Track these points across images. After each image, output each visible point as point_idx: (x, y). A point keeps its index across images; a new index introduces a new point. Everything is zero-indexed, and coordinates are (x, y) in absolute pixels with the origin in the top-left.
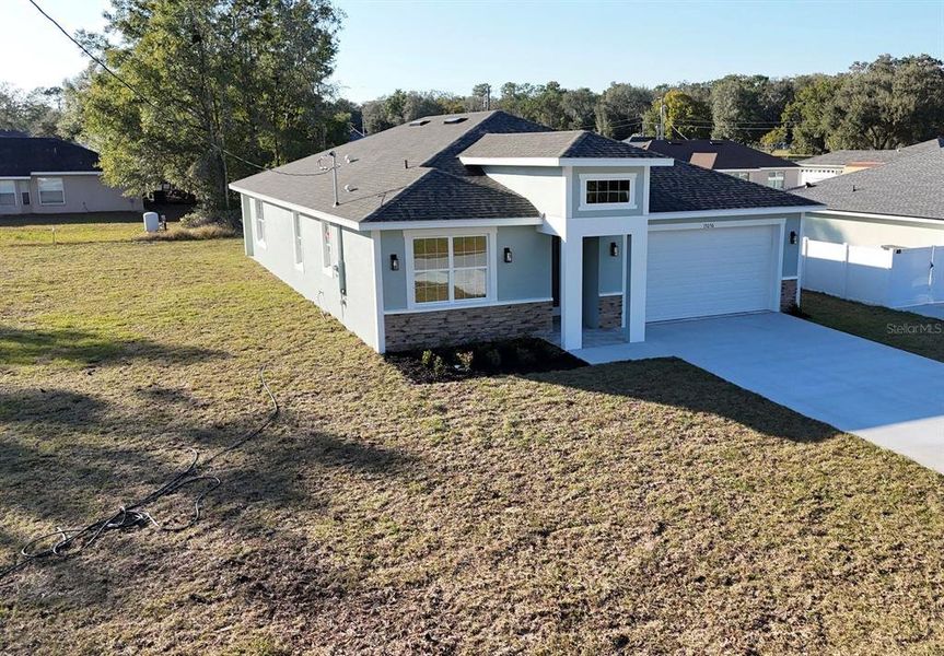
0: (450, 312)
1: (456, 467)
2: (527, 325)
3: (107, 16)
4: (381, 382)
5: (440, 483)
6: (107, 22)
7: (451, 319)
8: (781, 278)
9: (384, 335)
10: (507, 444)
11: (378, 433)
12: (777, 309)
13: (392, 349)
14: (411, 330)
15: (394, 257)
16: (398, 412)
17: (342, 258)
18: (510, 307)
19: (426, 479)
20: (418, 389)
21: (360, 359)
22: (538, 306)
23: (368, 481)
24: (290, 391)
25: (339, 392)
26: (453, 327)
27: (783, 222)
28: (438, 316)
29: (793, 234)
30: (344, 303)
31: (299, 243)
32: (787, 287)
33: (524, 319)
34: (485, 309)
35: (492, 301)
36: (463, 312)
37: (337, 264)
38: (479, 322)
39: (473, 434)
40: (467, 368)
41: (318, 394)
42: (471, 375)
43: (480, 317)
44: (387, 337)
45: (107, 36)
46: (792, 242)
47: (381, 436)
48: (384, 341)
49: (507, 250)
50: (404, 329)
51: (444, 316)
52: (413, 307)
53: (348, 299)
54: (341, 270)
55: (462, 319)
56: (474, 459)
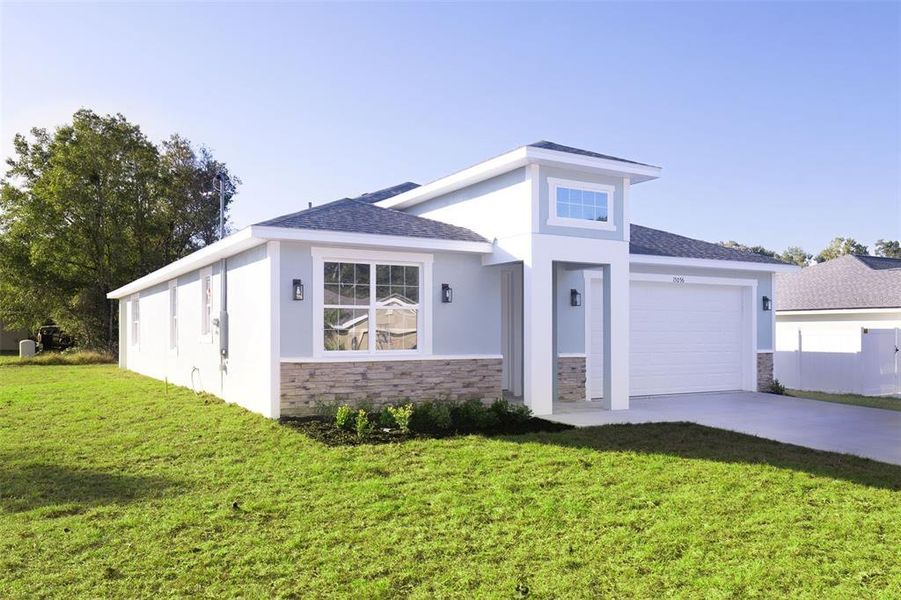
0: (371, 365)
1: (439, 553)
2: (470, 389)
3: (11, 162)
4: (276, 445)
5: (418, 582)
6: (10, 168)
7: (371, 375)
8: (756, 351)
9: (278, 393)
10: (519, 514)
11: (276, 502)
12: (754, 388)
13: (290, 414)
14: (318, 387)
15: (297, 283)
16: (307, 476)
17: (226, 309)
18: (448, 363)
19: (386, 573)
20: (336, 452)
21: (243, 424)
22: (485, 364)
23: (259, 579)
24: (133, 455)
25: (210, 456)
26: (376, 386)
27: (753, 283)
28: (354, 370)
29: (765, 300)
30: (225, 368)
31: (174, 323)
32: (765, 361)
33: (467, 381)
34: (418, 364)
35: (425, 353)
36: (388, 366)
37: (218, 316)
38: (406, 381)
39: (448, 501)
40: (404, 429)
41: (175, 458)
42: (411, 436)
43: (410, 374)
44: (283, 396)
45: (8, 180)
46: (766, 308)
47: (282, 506)
48: (279, 400)
49: (445, 287)
50: (309, 385)
51: (361, 370)
52: (320, 355)
53: (231, 361)
54: (224, 323)
55: (387, 376)
56: (468, 538)
